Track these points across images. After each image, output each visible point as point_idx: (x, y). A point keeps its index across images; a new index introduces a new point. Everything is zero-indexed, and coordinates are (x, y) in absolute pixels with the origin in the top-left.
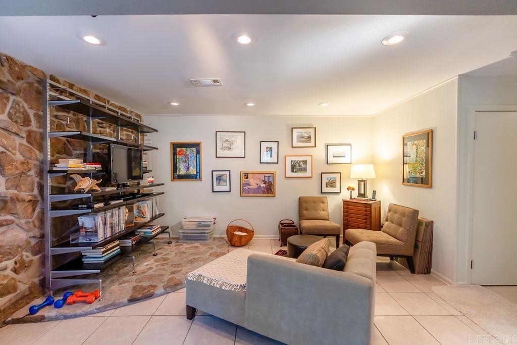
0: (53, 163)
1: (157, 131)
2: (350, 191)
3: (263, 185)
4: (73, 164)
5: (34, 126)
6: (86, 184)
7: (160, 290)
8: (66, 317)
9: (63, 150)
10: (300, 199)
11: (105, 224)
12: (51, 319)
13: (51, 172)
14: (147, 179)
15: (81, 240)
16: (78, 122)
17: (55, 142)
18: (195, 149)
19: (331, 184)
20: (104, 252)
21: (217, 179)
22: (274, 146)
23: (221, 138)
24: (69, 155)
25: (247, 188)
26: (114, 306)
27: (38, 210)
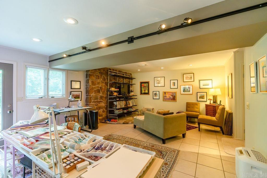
0: (109, 89)
1: (135, 78)
2: (209, 101)
3: (171, 97)
4: (113, 89)
5: (106, 81)
6: (115, 94)
7: (130, 123)
8: (111, 124)
9: (111, 86)
10: (187, 103)
11: (119, 104)
12: (108, 123)
13: (109, 91)
14: (132, 94)
15: (114, 108)
16: (114, 78)
17: (110, 84)
18: (147, 84)
19: (202, 97)
20: (118, 111)
21: (155, 94)
22: (176, 82)
23: (156, 80)
24: (113, 87)
25: (165, 98)
26: (120, 123)
27: (106, 99)
